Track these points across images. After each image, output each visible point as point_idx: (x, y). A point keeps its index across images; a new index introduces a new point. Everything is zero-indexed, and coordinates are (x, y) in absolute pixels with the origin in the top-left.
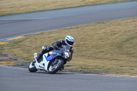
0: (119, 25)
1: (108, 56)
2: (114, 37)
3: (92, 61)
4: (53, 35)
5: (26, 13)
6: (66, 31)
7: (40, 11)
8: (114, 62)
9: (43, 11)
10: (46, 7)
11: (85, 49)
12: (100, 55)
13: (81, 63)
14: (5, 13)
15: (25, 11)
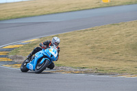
0: (133, 26)
1: (123, 57)
2: (128, 38)
3: (107, 63)
4: (68, 37)
5: (41, 15)
6: (82, 33)
7: (55, 13)
8: (129, 63)
9: (58, 13)
10: (61, 9)
11: (100, 50)
12: (115, 56)
13: (96, 65)
14: (19, 16)
15: (40, 14)
